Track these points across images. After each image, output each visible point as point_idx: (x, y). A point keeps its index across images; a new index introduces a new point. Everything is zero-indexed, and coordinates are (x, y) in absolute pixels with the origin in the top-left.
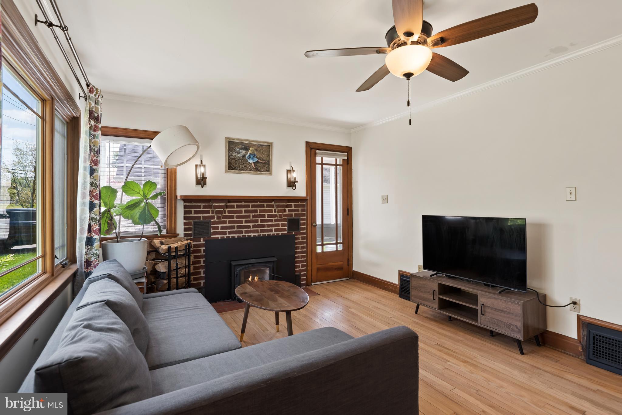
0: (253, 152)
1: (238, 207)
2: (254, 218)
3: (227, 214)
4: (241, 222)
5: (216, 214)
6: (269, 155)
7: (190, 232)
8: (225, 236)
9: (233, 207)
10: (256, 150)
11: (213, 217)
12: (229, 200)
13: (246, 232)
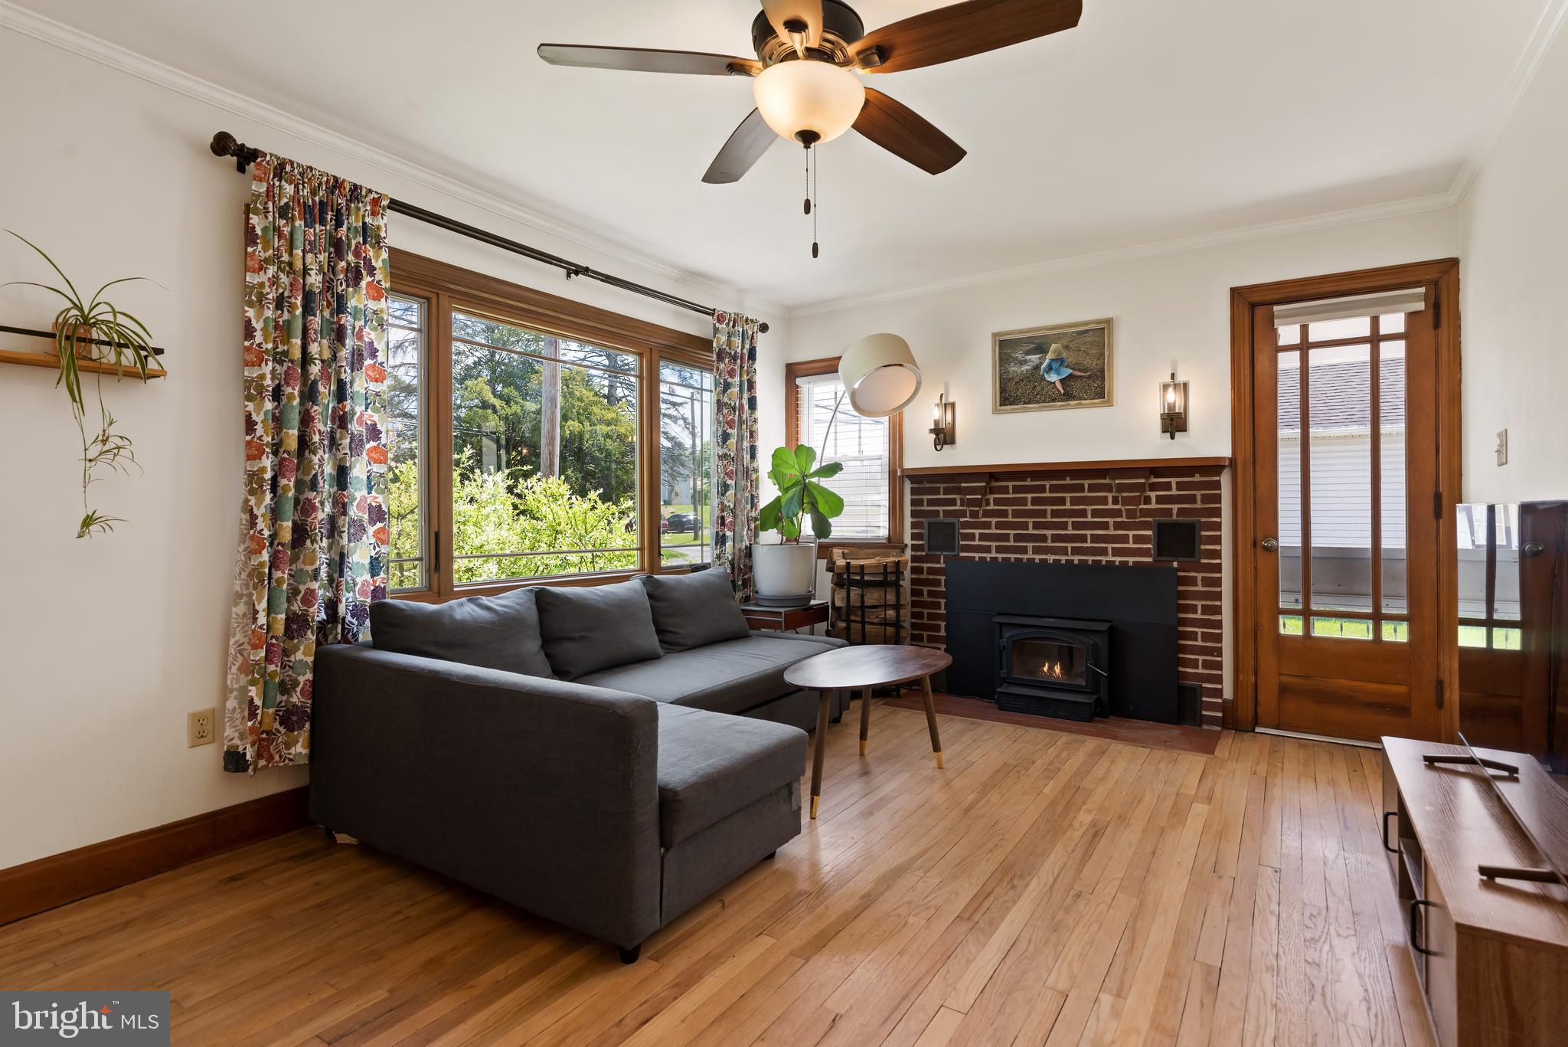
0: (1058, 355)
1: (1016, 490)
2: (1055, 517)
3: (992, 507)
4: (1025, 526)
5: (968, 506)
6: (1102, 355)
7: (921, 542)
8: (988, 556)
9: (1005, 490)
10: (1066, 347)
11: (963, 514)
12: (993, 476)
13: (1036, 550)
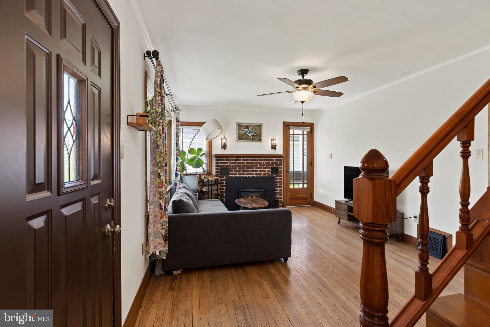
0: (251, 130)
1: (243, 160)
2: (251, 166)
3: (237, 164)
4: (245, 168)
5: (231, 164)
6: (260, 131)
7: (219, 173)
8: (236, 176)
9: (240, 160)
10: (253, 128)
11: (230, 166)
12: (238, 157)
13: (247, 174)
